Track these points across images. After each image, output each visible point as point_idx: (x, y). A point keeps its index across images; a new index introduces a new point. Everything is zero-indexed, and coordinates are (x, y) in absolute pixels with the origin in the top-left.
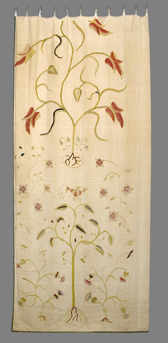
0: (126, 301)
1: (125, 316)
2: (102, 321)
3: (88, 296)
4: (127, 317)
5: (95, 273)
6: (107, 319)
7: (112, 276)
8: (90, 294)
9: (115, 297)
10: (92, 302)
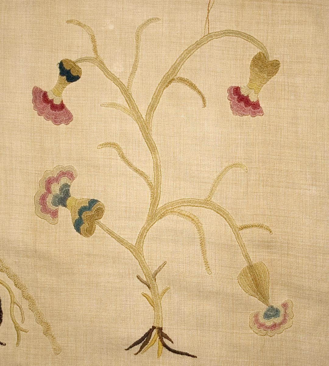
0: (267, 229)
1: (267, 316)
2: (138, 347)
3: (56, 189)
4: (274, 326)
5: (93, 55)
6: (162, 335)
7: (182, 80)
8: (64, 180)
9: (207, 203)
10: (78, 225)
